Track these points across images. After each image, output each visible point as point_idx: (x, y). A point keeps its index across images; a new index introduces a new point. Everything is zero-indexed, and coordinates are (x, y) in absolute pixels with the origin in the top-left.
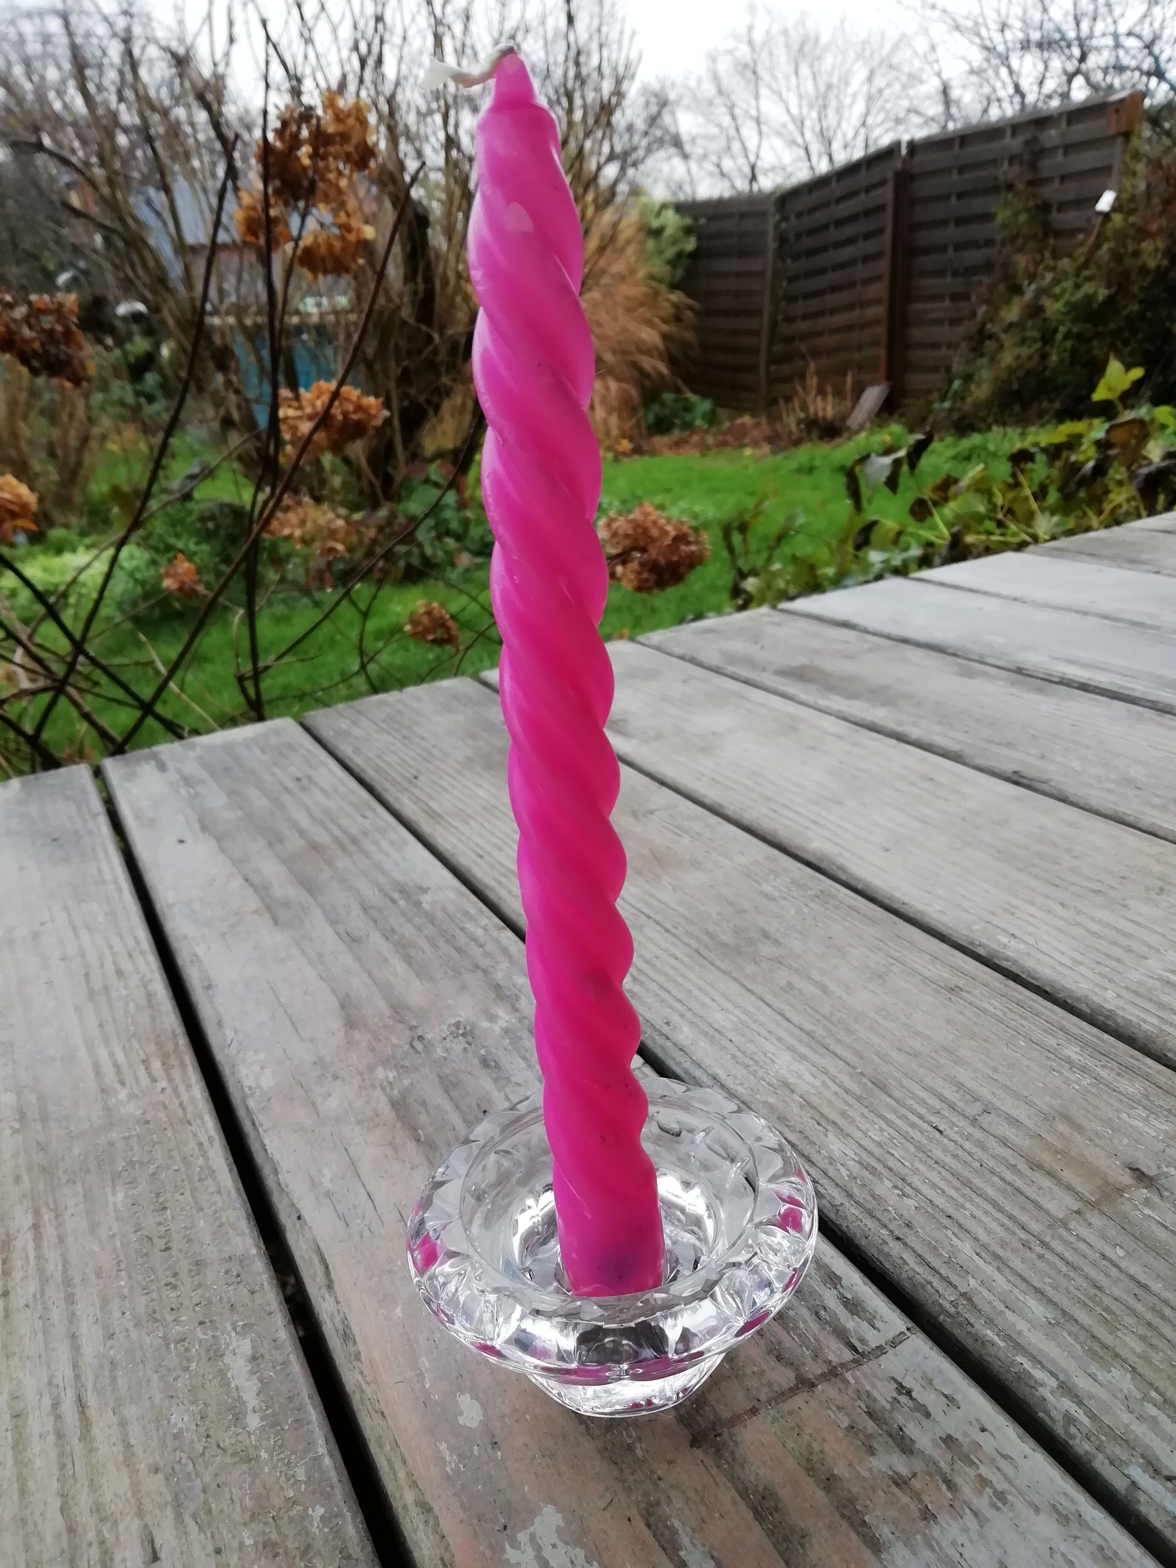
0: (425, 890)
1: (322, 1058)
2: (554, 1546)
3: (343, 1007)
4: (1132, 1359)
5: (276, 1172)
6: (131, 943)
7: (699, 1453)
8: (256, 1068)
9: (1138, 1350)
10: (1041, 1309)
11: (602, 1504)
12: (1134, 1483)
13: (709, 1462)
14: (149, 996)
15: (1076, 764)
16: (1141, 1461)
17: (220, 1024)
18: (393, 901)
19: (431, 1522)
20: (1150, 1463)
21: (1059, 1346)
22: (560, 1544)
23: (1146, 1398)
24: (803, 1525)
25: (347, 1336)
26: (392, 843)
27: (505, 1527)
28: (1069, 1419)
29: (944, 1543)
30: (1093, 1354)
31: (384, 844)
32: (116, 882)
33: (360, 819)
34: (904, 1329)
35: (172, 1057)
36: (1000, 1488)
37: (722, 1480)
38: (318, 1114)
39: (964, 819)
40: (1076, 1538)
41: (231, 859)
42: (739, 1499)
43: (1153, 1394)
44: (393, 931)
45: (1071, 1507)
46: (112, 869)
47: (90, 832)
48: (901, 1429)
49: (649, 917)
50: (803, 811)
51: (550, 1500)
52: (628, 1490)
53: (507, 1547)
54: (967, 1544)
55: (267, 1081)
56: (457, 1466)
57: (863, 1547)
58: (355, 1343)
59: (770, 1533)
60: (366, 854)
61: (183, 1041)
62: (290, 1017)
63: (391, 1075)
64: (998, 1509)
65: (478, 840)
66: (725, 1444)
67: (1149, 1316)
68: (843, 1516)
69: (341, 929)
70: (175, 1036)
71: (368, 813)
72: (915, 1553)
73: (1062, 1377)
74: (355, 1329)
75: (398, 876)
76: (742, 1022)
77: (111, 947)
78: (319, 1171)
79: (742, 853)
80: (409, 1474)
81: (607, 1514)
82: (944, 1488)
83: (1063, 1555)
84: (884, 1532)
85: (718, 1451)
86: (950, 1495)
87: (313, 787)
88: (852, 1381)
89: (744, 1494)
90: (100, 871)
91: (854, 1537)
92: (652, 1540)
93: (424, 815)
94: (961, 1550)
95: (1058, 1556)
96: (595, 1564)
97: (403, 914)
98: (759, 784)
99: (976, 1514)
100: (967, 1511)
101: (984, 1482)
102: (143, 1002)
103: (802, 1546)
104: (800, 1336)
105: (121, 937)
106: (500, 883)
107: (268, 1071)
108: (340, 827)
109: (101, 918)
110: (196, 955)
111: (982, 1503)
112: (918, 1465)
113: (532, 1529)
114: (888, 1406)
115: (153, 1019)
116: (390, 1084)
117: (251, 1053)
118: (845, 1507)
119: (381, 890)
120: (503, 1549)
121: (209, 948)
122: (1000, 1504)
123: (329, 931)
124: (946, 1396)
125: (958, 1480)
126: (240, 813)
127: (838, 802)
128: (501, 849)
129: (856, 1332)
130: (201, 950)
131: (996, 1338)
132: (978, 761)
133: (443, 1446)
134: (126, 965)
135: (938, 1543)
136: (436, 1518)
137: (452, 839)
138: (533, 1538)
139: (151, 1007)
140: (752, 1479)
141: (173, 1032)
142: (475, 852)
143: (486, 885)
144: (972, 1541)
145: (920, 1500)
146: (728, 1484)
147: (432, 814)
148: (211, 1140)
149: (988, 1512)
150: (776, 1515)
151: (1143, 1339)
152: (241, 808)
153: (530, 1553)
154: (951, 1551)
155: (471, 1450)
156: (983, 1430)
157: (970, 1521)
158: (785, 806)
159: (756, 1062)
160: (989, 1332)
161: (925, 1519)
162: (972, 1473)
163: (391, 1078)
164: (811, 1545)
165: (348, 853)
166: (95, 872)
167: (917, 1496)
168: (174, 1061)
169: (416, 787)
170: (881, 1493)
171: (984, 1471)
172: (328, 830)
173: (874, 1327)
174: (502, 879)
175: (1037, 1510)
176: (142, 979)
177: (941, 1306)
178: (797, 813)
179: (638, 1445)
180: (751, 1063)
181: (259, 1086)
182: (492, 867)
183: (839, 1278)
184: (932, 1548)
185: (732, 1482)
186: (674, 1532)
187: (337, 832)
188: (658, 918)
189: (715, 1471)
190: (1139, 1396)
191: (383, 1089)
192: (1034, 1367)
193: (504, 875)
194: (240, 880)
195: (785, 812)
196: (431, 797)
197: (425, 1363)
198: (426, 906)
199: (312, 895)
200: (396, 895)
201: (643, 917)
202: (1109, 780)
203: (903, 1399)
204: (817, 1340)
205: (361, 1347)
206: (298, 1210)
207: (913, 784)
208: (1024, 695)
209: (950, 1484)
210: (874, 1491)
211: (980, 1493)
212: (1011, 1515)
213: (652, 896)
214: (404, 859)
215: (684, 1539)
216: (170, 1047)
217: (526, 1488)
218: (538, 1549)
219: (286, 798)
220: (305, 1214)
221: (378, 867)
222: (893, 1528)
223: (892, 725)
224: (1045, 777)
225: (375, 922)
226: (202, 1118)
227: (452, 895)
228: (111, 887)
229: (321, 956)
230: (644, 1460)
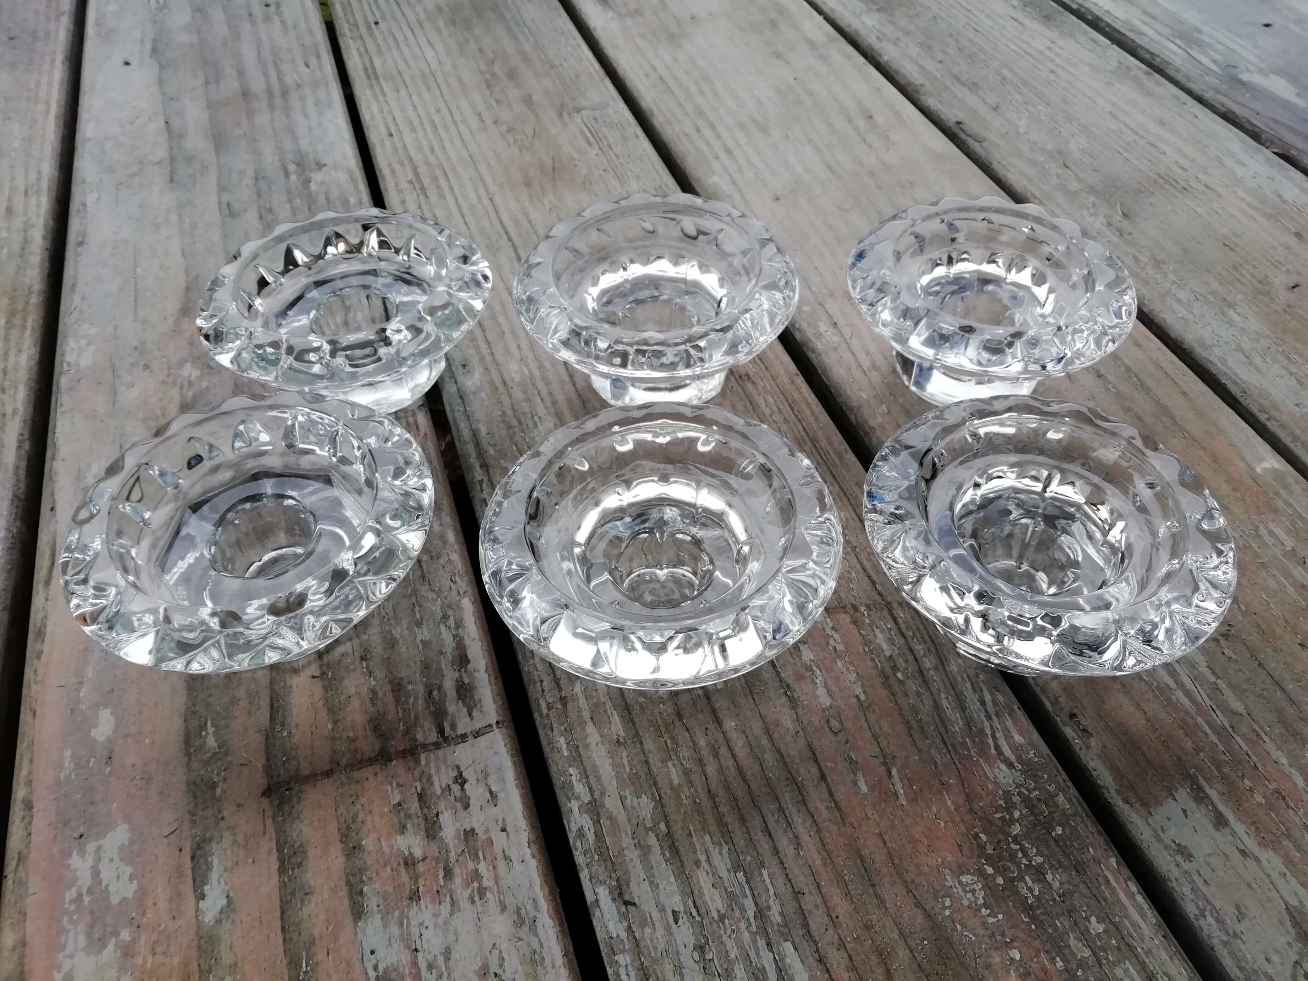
0: (320, 166)
1: (144, 343)
2: (111, 860)
3: (187, 289)
4: (666, 790)
5: (53, 459)
6: (33, 176)
7: (265, 803)
8: (83, 343)
9: (676, 781)
10: (620, 726)
11: (167, 831)
12: (597, 900)
13: (269, 813)
14: (26, 242)
15: (1022, 124)
16: (614, 883)
17: (74, 286)
18: (287, 175)
19: (27, 819)
20: (619, 886)
21: (614, 765)
22: (116, 859)
23: (654, 828)
24: (312, 883)
25: (41, 635)
26: (317, 103)
27: (81, 836)
28: (581, 833)
29: (414, 922)
30: (634, 779)
31: (310, 102)
32: (47, 103)
33: (302, 68)
34: (494, 721)
35: (18, 316)
36: (486, 883)
37: (271, 829)
38: (114, 403)
39: (872, 174)
40: (520, 939)
41: (163, 94)
42: (275, 850)
43: (662, 826)
44: (270, 210)
45: (532, 912)
46: (50, 84)
47: (48, 34)
48: (437, 815)
49: (510, 239)
50: (725, 134)
51: (127, 819)
52: (193, 822)
53: (75, 854)
54: (431, 927)
55: (86, 360)
56: (70, 774)
57: (349, 913)
58: (43, 642)
59: (283, 885)
60: (287, 110)
61: (36, 300)
62: (136, 291)
63: (195, 373)
64: (473, 903)
65: (398, 114)
66: (290, 799)
67: (705, 752)
68: (348, 883)
69: (226, 197)
70: (30, 292)
71: (313, 61)
72: (385, 926)
73: (597, 795)
74: (49, 629)
75: (304, 144)
76: (532, 377)
77: (13, 179)
78: (89, 465)
79: (638, 178)
80: (30, 773)
81: (166, 841)
82: (441, 874)
83: (500, 952)
84: (372, 902)
85: (281, 803)
86: (442, 883)
87: (276, 19)
88: (423, 762)
89: (280, 847)
90: (38, 85)
91: (346, 903)
92: (189, 872)
93: (362, 73)
94: (424, 931)
95: (496, 952)
96: (135, 882)
97: (289, 191)
98: (702, 93)
99: (453, 902)
100: (448, 899)
101: (476, 875)
102: (16, 247)
103: (302, 901)
104: (404, 710)
105: (27, 170)
106: (393, 171)
107: (92, 349)
108: (279, 72)
109: (16, 144)
110: (84, 205)
111: (462, 895)
112: (433, 850)
113: (101, 842)
114: (439, 791)
115: (19, 269)
116: (190, 383)
117: (85, 326)
118: (354, 875)
119: (282, 159)
120: (70, 855)
121: (99, 198)
122: (477, 899)
123: (214, 198)
124: (491, 792)
125: (457, 871)
126: (195, 38)
127: (765, 130)
128: (414, 130)
129: (453, 716)
130: (90, 200)
131: (564, 746)
132: (931, 102)
133: (68, 753)
134: (18, 204)
135: (408, 923)
136: (32, 817)
137: (375, 108)
138: (99, 849)
139: (21, 256)
140: (295, 835)
141: (30, 288)
142: (388, 128)
143: (381, 171)
144: (435, 925)
145: (416, 881)
146: (274, 836)
147: (372, 74)
148: (15, 412)
149: (464, 904)
150: (296, 870)
151: (687, 773)
152: (198, 32)
153: (90, 862)
154: (415, 931)
155: (88, 761)
156: (504, 830)
157: (445, 908)
158: (712, 126)
159: (520, 423)
160: (562, 740)
161: (411, 899)
162: (471, 866)
163: (193, 378)
164: (310, 902)
165: (272, 106)
166: (33, 86)
167: (415, 878)
168: (17, 321)
169: (372, 35)
170: (389, 869)
171: (483, 867)
172: (266, 75)
173: (470, 715)
174: (397, 167)
175: (504, 908)
176: (26, 223)
177: (539, 705)
178: (719, 137)
179: (221, 784)
180: (515, 424)
181: (77, 364)
182: (395, 149)
183: (468, 661)
184: (401, 925)
185: (278, 835)
186: (209, 867)
187: (274, 79)
188: (518, 242)
189: (269, 822)
190: (649, 824)
191: (181, 388)
192: (580, 781)
193: (401, 163)
194: (162, 120)
195: (707, 133)
196: (380, 52)
197: (90, 673)
198: (313, 187)
199: (218, 153)
200: (292, 167)
201: (505, 237)
202: (1043, 150)
203: (456, 788)
204: (417, 718)
205: (46, 647)
206: (54, 502)
207: (850, 120)
208: (1027, 22)
209: (448, 873)
210: (385, 866)
211: (467, 884)
212: (480, 909)
213: (526, 214)
214: (320, 124)
215: (214, 876)
216: (20, 305)
217: (115, 805)
218: (98, 860)
219: (246, 26)
220: (58, 508)
221: (291, 131)
222: (381, 901)
223: (870, 39)
224: (983, 133)
225: (259, 196)
226: (16, 387)
227: (342, 176)
228: (41, 107)
229: (194, 227)
230: (219, 799)
